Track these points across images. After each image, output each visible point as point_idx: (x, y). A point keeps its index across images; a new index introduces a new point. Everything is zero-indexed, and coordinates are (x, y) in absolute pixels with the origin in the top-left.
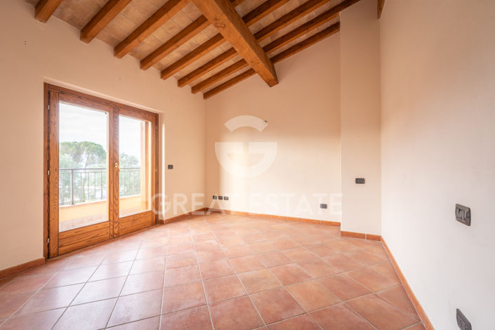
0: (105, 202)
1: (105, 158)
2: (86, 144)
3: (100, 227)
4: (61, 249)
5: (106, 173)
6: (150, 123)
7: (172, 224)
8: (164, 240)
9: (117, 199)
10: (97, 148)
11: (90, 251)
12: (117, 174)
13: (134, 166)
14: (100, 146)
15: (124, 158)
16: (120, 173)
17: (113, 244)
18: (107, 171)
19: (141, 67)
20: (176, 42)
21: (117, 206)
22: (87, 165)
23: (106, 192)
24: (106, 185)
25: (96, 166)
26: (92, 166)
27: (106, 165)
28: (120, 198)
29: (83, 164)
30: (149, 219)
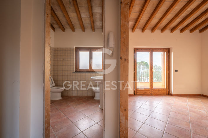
0: (148, 82)
1: (148, 67)
2: (142, 62)
3: (147, 90)
4: (137, 93)
5: (149, 73)
6: (166, 53)
7: (177, 97)
8: (172, 102)
9: (153, 82)
10: (146, 64)
11: (144, 96)
12: (153, 73)
13: (160, 70)
14: (147, 63)
15: (156, 67)
16: (154, 73)
17: (151, 97)
18: (149, 72)
19: (162, 32)
20: (178, 15)
21: (153, 84)
22: (142, 69)
23: (149, 80)
24: (149, 77)
25: (146, 70)
26: (144, 70)
27: (149, 70)
28: (154, 82)
29: (141, 69)
30: (165, 92)
